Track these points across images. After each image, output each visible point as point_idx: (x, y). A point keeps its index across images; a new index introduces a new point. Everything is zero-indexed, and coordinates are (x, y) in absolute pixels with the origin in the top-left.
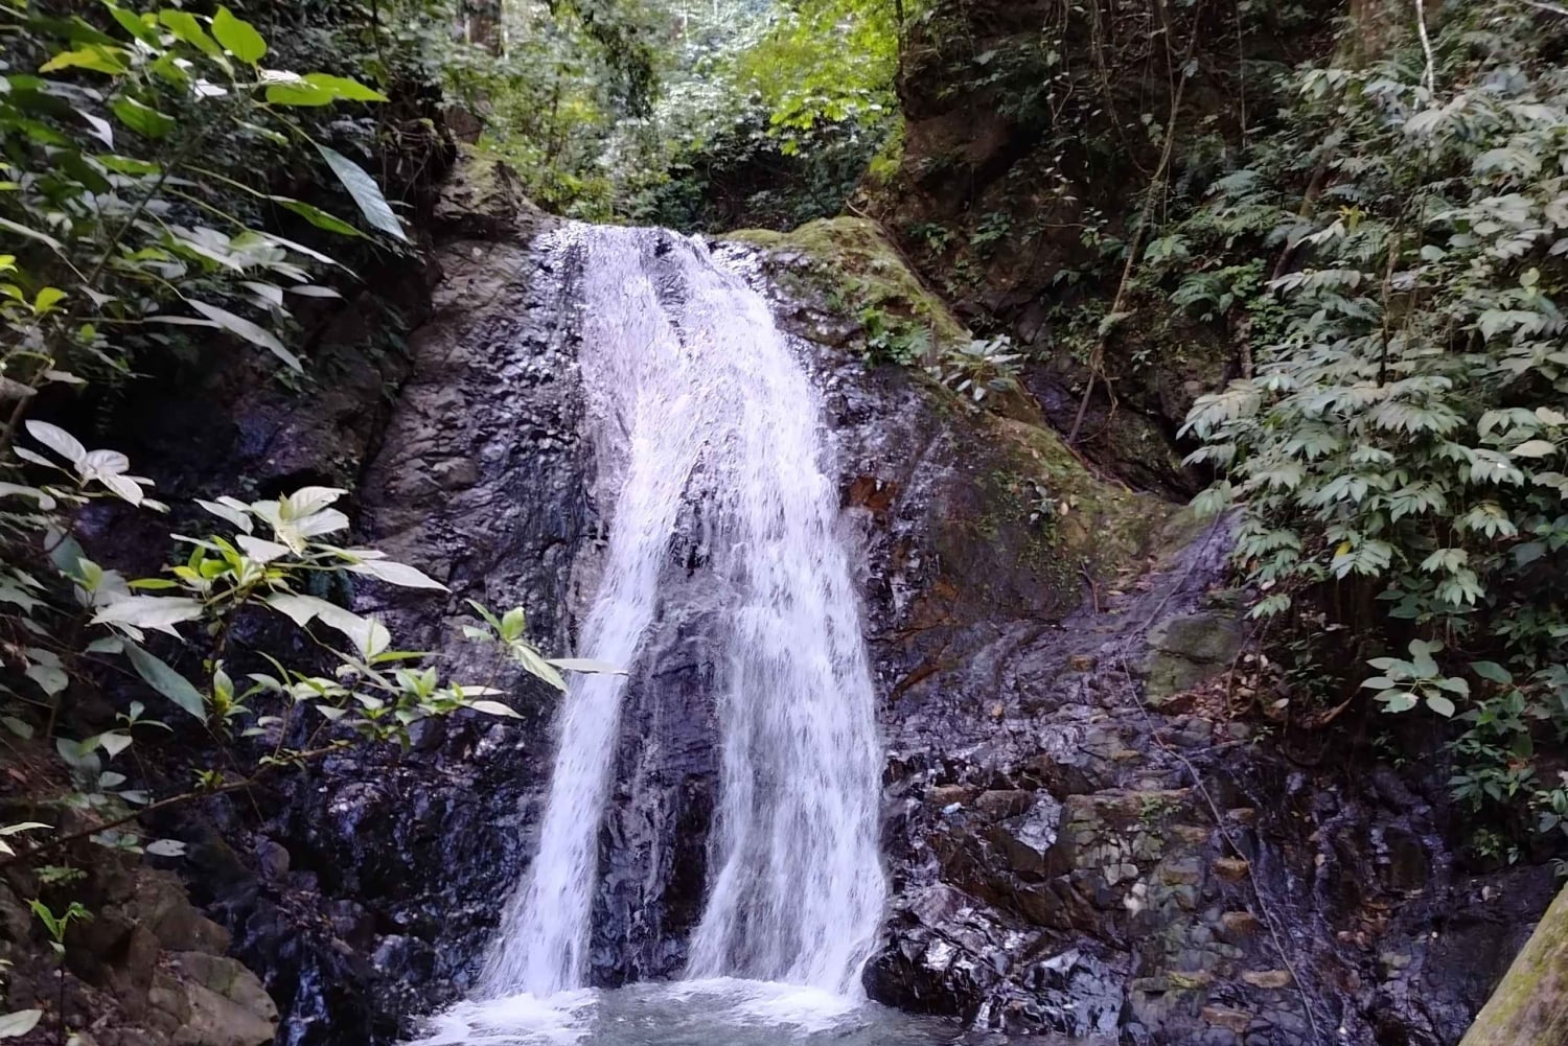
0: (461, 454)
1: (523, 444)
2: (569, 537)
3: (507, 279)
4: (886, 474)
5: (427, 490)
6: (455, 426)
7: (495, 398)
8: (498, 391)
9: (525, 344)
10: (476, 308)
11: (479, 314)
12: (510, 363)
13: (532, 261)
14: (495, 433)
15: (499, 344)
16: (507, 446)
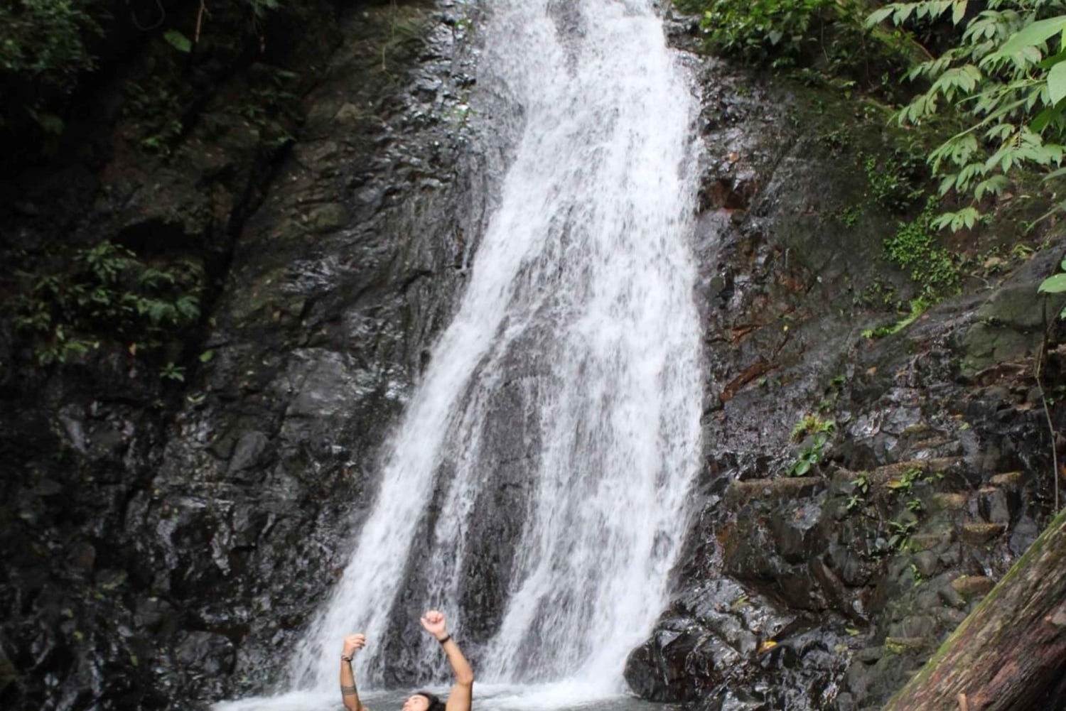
0: (332, 199)
1: (398, 185)
2: (434, 270)
3: (405, 36)
4: (745, 174)
5: (295, 234)
6: (333, 175)
7: (375, 145)
8: (380, 138)
9: (414, 93)
10: (370, 66)
11: (372, 71)
12: (396, 112)
13: (435, 18)
14: (372, 178)
15: (388, 96)
16: (381, 188)
